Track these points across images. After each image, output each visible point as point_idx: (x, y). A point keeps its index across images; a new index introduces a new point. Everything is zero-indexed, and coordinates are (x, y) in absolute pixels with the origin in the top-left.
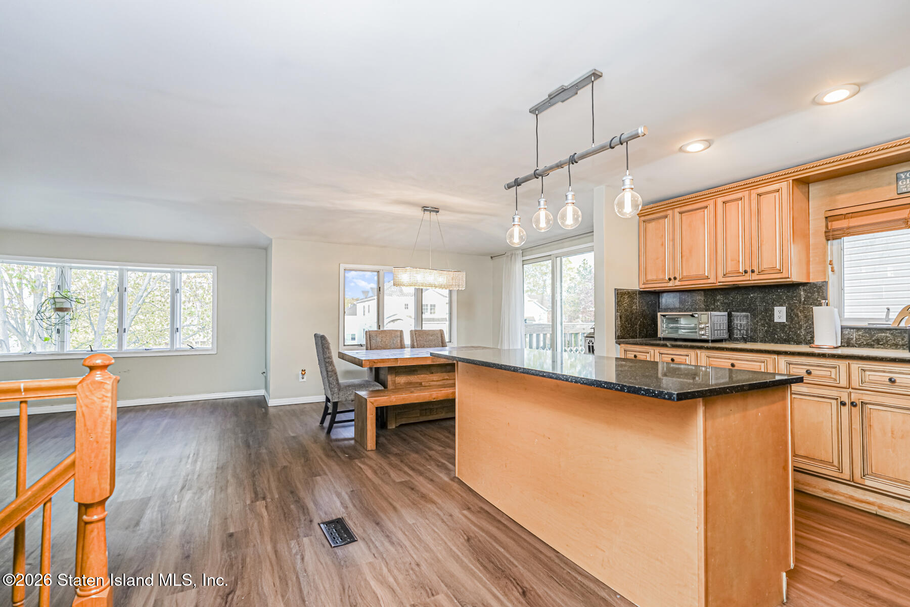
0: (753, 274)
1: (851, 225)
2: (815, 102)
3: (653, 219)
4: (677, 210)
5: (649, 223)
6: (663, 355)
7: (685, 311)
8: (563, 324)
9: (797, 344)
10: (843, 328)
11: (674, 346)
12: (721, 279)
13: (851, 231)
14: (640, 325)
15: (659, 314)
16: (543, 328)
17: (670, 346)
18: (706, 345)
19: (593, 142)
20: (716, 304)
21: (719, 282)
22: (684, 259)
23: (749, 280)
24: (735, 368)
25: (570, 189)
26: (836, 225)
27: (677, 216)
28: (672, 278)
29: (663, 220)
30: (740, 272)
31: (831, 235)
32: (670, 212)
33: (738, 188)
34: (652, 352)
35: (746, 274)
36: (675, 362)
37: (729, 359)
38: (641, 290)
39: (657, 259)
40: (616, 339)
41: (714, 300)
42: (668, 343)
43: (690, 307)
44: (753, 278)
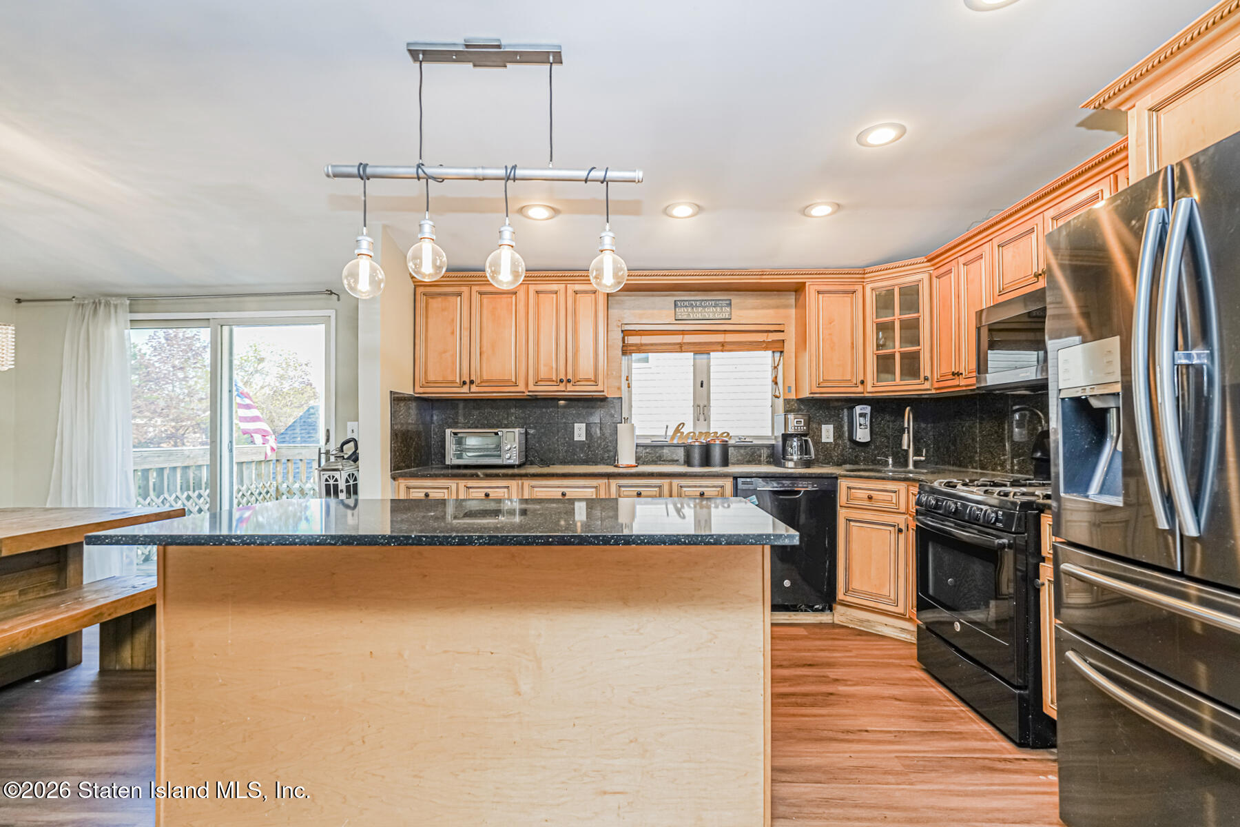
0: (568, 384)
1: (643, 342)
2: (666, 212)
3: (440, 294)
4: (475, 289)
5: (432, 298)
6: (471, 490)
7: (469, 428)
8: (235, 446)
9: (596, 465)
10: (637, 446)
11: (488, 476)
12: (532, 388)
13: (643, 348)
14: (415, 448)
15: (448, 431)
16: (146, 457)
17: (482, 476)
18: (510, 471)
19: (551, 161)
20: (510, 419)
21: (529, 392)
22: (485, 357)
23: (564, 391)
24: (567, 497)
25: (507, 222)
26: (632, 340)
27: (475, 297)
28: (468, 381)
29: (454, 298)
30: (553, 381)
31: (626, 350)
32: (465, 290)
33: (554, 278)
34: (454, 487)
35: (561, 384)
36: (490, 498)
37: (559, 487)
38: (416, 395)
39: (445, 352)
40: (391, 471)
41: (508, 414)
42: (480, 472)
43: (476, 422)
44: (568, 389)
